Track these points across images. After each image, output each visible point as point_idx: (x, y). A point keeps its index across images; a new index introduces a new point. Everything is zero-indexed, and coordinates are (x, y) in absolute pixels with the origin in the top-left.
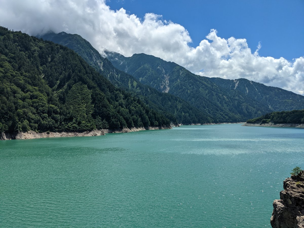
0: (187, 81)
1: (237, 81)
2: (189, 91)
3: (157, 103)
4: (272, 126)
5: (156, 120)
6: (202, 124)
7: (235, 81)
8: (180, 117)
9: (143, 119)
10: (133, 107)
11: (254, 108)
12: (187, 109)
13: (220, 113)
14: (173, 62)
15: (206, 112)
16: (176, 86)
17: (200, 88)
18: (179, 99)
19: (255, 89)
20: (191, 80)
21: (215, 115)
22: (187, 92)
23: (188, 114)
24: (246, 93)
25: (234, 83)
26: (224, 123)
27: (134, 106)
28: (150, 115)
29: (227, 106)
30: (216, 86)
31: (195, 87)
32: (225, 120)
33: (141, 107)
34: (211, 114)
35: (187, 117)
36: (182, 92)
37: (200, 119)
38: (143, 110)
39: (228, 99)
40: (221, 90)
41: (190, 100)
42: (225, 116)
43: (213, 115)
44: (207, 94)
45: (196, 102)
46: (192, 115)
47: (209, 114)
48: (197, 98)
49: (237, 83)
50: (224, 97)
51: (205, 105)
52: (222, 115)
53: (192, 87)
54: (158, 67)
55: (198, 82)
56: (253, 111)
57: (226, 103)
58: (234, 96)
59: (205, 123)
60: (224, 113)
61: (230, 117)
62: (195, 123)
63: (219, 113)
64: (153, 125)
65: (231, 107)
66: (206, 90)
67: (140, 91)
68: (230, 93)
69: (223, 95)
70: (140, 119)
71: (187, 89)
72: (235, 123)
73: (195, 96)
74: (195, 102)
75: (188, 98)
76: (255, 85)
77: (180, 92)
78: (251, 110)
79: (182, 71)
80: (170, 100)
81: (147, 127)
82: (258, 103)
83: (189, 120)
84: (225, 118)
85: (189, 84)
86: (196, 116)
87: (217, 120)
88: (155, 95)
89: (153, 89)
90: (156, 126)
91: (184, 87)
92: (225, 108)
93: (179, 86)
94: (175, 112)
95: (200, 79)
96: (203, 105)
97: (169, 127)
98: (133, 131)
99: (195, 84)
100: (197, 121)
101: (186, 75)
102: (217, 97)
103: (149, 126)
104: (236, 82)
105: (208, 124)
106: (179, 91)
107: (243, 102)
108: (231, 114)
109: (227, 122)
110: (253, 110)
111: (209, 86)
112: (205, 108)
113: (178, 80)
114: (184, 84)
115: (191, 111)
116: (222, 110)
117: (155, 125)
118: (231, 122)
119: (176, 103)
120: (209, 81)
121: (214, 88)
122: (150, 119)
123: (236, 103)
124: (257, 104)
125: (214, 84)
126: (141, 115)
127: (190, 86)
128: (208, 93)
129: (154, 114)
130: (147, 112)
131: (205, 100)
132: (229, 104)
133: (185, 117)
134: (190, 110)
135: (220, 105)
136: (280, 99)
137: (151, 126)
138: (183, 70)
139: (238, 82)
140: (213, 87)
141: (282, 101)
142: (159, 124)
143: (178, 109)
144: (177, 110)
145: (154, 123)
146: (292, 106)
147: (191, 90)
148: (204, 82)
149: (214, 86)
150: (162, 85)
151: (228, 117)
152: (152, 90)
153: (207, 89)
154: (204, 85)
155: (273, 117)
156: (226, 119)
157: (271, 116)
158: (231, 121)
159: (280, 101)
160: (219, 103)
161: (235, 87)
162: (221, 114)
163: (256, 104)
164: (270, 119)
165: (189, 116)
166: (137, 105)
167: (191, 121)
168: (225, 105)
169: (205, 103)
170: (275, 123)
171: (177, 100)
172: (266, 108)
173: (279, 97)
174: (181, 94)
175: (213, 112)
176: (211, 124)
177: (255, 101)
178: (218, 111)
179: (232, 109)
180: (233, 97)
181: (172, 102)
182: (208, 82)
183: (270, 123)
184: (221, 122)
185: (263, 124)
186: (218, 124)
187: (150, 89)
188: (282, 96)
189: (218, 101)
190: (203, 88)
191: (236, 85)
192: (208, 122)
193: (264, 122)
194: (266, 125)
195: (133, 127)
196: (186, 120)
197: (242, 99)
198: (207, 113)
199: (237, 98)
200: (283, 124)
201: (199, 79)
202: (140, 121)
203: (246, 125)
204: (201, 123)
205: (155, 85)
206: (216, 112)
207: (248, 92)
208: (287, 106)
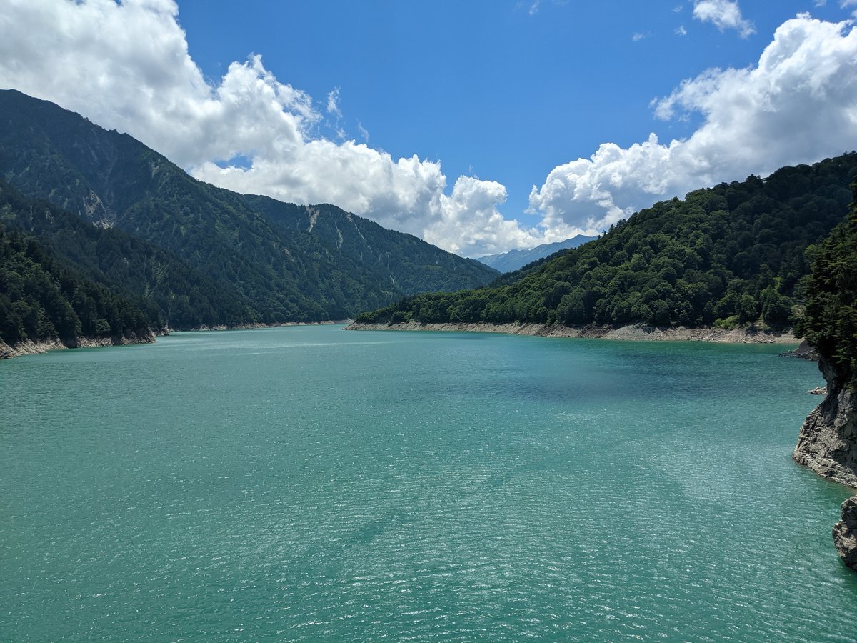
0: (175, 198)
1: (315, 210)
2: (182, 228)
3: (84, 259)
4: (416, 329)
5: (101, 316)
6: (231, 326)
7: (309, 211)
8: (164, 306)
9: (54, 312)
10: (11, 270)
11: (360, 283)
12: (185, 282)
13: (277, 295)
14: (125, 135)
15: (237, 293)
16: (140, 210)
17: (215, 220)
18: (156, 251)
19: (358, 234)
20: (188, 197)
21: (263, 300)
22: (177, 231)
23: (186, 298)
24: (338, 244)
25: (307, 214)
26: (289, 324)
27: (17, 269)
28: (81, 299)
29: (294, 276)
30: (261, 221)
31: (202, 217)
32: (291, 315)
33: (45, 271)
34: (251, 297)
35: (184, 305)
36: (162, 231)
37: (225, 312)
38: (53, 282)
39: (296, 257)
40: (275, 233)
41: (188, 256)
42: (291, 305)
43: (258, 301)
44: (236, 241)
45: (209, 263)
46: (200, 302)
47: (245, 297)
48: (211, 251)
49: (315, 216)
50: (284, 252)
51: (233, 272)
52: (282, 301)
53: (192, 215)
54: (75, 145)
55: (210, 205)
56: (359, 292)
57: (289, 268)
58: (309, 251)
59: (238, 323)
60: (286, 295)
61: (302, 308)
62: (211, 323)
63: (274, 295)
64: (90, 333)
65: (303, 280)
66: (234, 230)
67: (14, 216)
68: (298, 242)
69: (280, 247)
70: (41, 312)
71: (177, 221)
72: (316, 323)
73: (202, 243)
74: (204, 263)
75: (182, 250)
76: (358, 225)
77: (154, 231)
78: (354, 290)
79: (156, 165)
80: (126, 253)
81: (73, 337)
82: (368, 272)
83: (193, 315)
84: (290, 309)
85: (182, 207)
86: (211, 301)
87: (270, 316)
88: (74, 232)
89: (65, 214)
90: (104, 335)
91: (167, 216)
92: (288, 283)
93: (151, 210)
94: (147, 290)
95: (215, 197)
96: (228, 271)
97: (145, 338)
98: (26, 353)
99: (200, 208)
100: (217, 317)
101: (172, 179)
102: (264, 249)
103: (80, 335)
104: (312, 214)
105: (249, 326)
106: (152, 226)
107: (334, 268)
108: (305, 301)
109: (295, 319)
110: (357, 289)
111: (242, 217)
112: (234, 281)
113: (147, 192)
114: (167, 205)
115: (196, 288)
116: (281, 288)
117: (98, 331)
118: (307, 321)
119: (148, 263)
120: (241, 205)
121: (257, 226)
122: (82, 313)
123: (317, 270)
124: (366, 275)
125: (256, 214)
126: (46, 301)
127: (187, 214)
128: (241, 238)
129: (95, 295)
130: (67, 287)
131: (234, 257)
132: (297, 272)
133: (180, 305)
134: (192, 285)
135: (274, 273)
136: (415, 264)
137: (85, 335)
138: (161, 163)
139: (317, 213)
140: (253, 220)
141: (420, 269)
142: (113, 326)
143: (155, 281)
144: (153, 285)
145: (93, 324)
146: (441, 281)
147: (190, 226)
148: (225, 204)
149: (255, 218)
150: (90, 203)
151: (297, 307)
152: (60, 215)
153: (237, 226)
154: (228, 213)
155: (418, 307)
156: (293, 313)
157: (414, 304)
158: (305, 316)
159: (416, 267)
160: (270, 267)
161: (309, 225)
162: (278, 299)
163: (364, 274)
164: (411, 312)
165: (192, 301)
166: (29, 265)
167: (197, 317)
168: (288, 274)
169: (233, 266)
170: (425, 321)
171: (149, 254)
172: (386, 284)
173: (414, 259)
174: (160, 235)
175: (258, 292)
176: (257, 325)
177: (360, 264)
178: (270, 289)
179: (307, 284)
180: (308, 253)
181: (134, 260)
182: (238, 205)
183: (412, 322)
184: (282, 320)
185: (395, 325)
186: (274, 325)
187: (54, 213)
188: (419, 257)
189: (269, 261)
190: (225, 222)
191: (313, 221)
192: (249, 321)
193: (398, 320)
194: (403, 326)
195: (25, 341)
196: (183, 316)
197: (330, 260)
198: (241, 296)
199: (317, 255)
200: (441, 325)
201: (212, 194)
202: (45, 319)
203: (354, 328)
204: (227, 325)
205: (67, 199)
206: (266, 294)
207: (344, 242)
208: (429, 280)
